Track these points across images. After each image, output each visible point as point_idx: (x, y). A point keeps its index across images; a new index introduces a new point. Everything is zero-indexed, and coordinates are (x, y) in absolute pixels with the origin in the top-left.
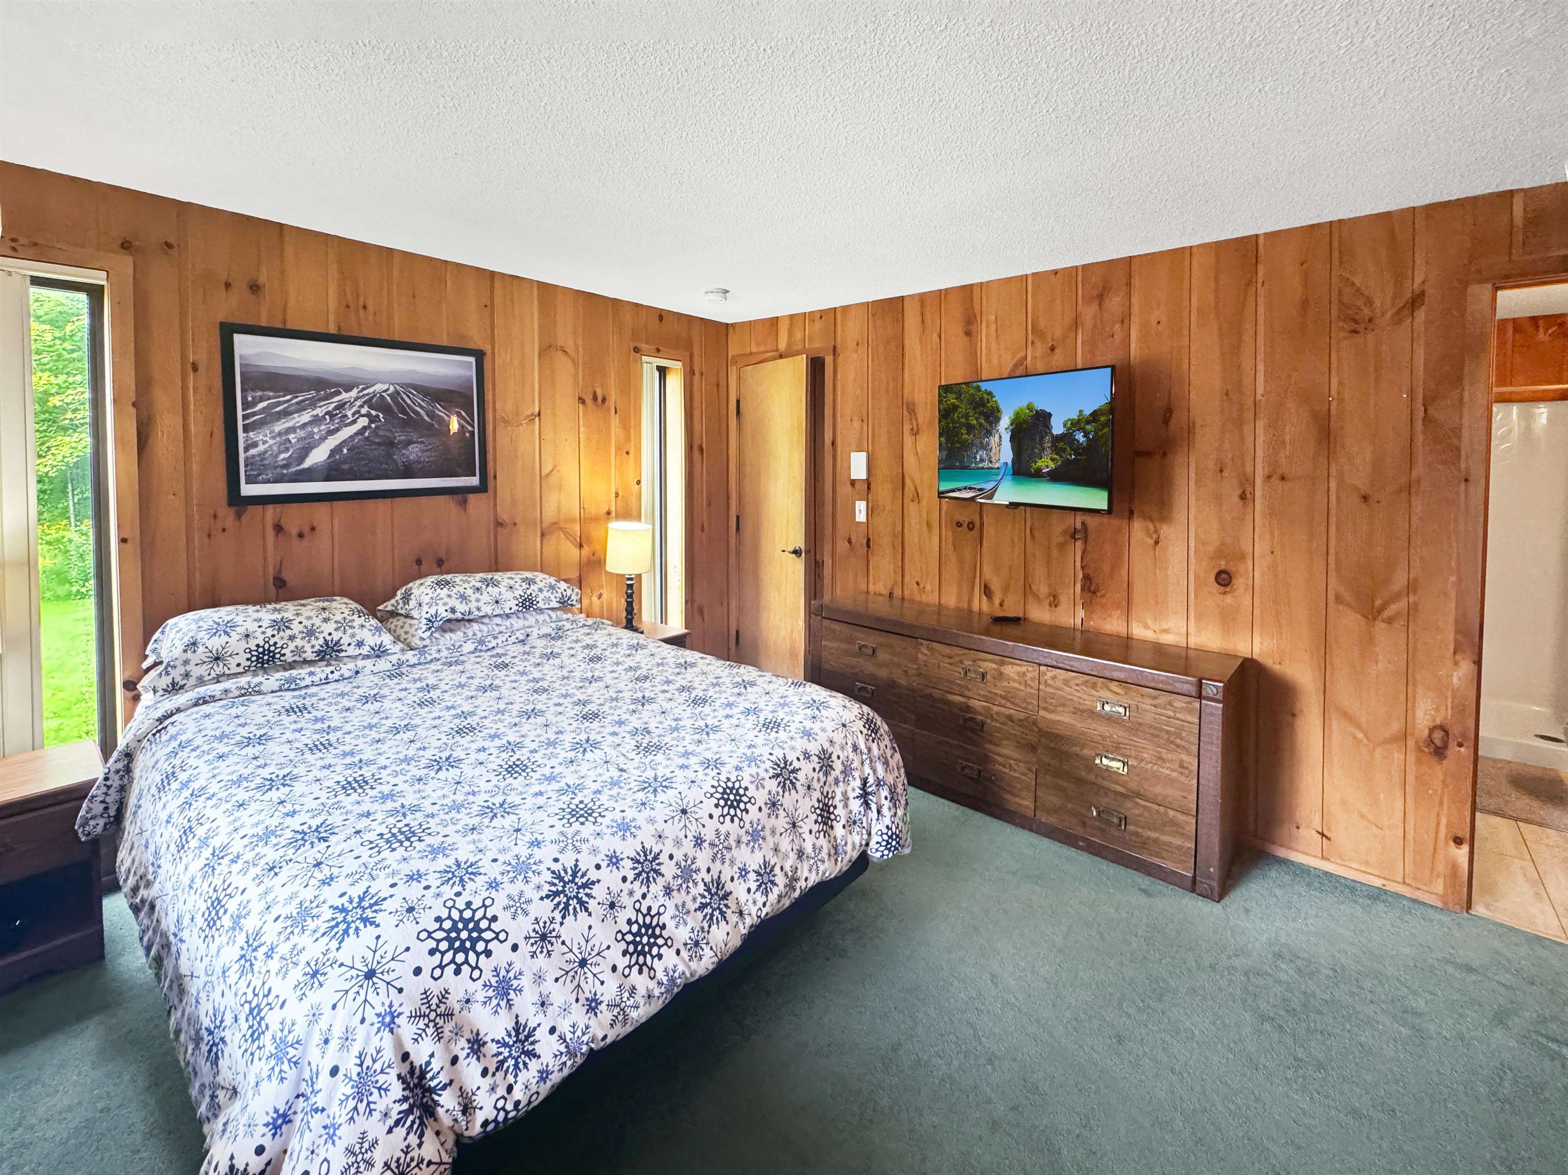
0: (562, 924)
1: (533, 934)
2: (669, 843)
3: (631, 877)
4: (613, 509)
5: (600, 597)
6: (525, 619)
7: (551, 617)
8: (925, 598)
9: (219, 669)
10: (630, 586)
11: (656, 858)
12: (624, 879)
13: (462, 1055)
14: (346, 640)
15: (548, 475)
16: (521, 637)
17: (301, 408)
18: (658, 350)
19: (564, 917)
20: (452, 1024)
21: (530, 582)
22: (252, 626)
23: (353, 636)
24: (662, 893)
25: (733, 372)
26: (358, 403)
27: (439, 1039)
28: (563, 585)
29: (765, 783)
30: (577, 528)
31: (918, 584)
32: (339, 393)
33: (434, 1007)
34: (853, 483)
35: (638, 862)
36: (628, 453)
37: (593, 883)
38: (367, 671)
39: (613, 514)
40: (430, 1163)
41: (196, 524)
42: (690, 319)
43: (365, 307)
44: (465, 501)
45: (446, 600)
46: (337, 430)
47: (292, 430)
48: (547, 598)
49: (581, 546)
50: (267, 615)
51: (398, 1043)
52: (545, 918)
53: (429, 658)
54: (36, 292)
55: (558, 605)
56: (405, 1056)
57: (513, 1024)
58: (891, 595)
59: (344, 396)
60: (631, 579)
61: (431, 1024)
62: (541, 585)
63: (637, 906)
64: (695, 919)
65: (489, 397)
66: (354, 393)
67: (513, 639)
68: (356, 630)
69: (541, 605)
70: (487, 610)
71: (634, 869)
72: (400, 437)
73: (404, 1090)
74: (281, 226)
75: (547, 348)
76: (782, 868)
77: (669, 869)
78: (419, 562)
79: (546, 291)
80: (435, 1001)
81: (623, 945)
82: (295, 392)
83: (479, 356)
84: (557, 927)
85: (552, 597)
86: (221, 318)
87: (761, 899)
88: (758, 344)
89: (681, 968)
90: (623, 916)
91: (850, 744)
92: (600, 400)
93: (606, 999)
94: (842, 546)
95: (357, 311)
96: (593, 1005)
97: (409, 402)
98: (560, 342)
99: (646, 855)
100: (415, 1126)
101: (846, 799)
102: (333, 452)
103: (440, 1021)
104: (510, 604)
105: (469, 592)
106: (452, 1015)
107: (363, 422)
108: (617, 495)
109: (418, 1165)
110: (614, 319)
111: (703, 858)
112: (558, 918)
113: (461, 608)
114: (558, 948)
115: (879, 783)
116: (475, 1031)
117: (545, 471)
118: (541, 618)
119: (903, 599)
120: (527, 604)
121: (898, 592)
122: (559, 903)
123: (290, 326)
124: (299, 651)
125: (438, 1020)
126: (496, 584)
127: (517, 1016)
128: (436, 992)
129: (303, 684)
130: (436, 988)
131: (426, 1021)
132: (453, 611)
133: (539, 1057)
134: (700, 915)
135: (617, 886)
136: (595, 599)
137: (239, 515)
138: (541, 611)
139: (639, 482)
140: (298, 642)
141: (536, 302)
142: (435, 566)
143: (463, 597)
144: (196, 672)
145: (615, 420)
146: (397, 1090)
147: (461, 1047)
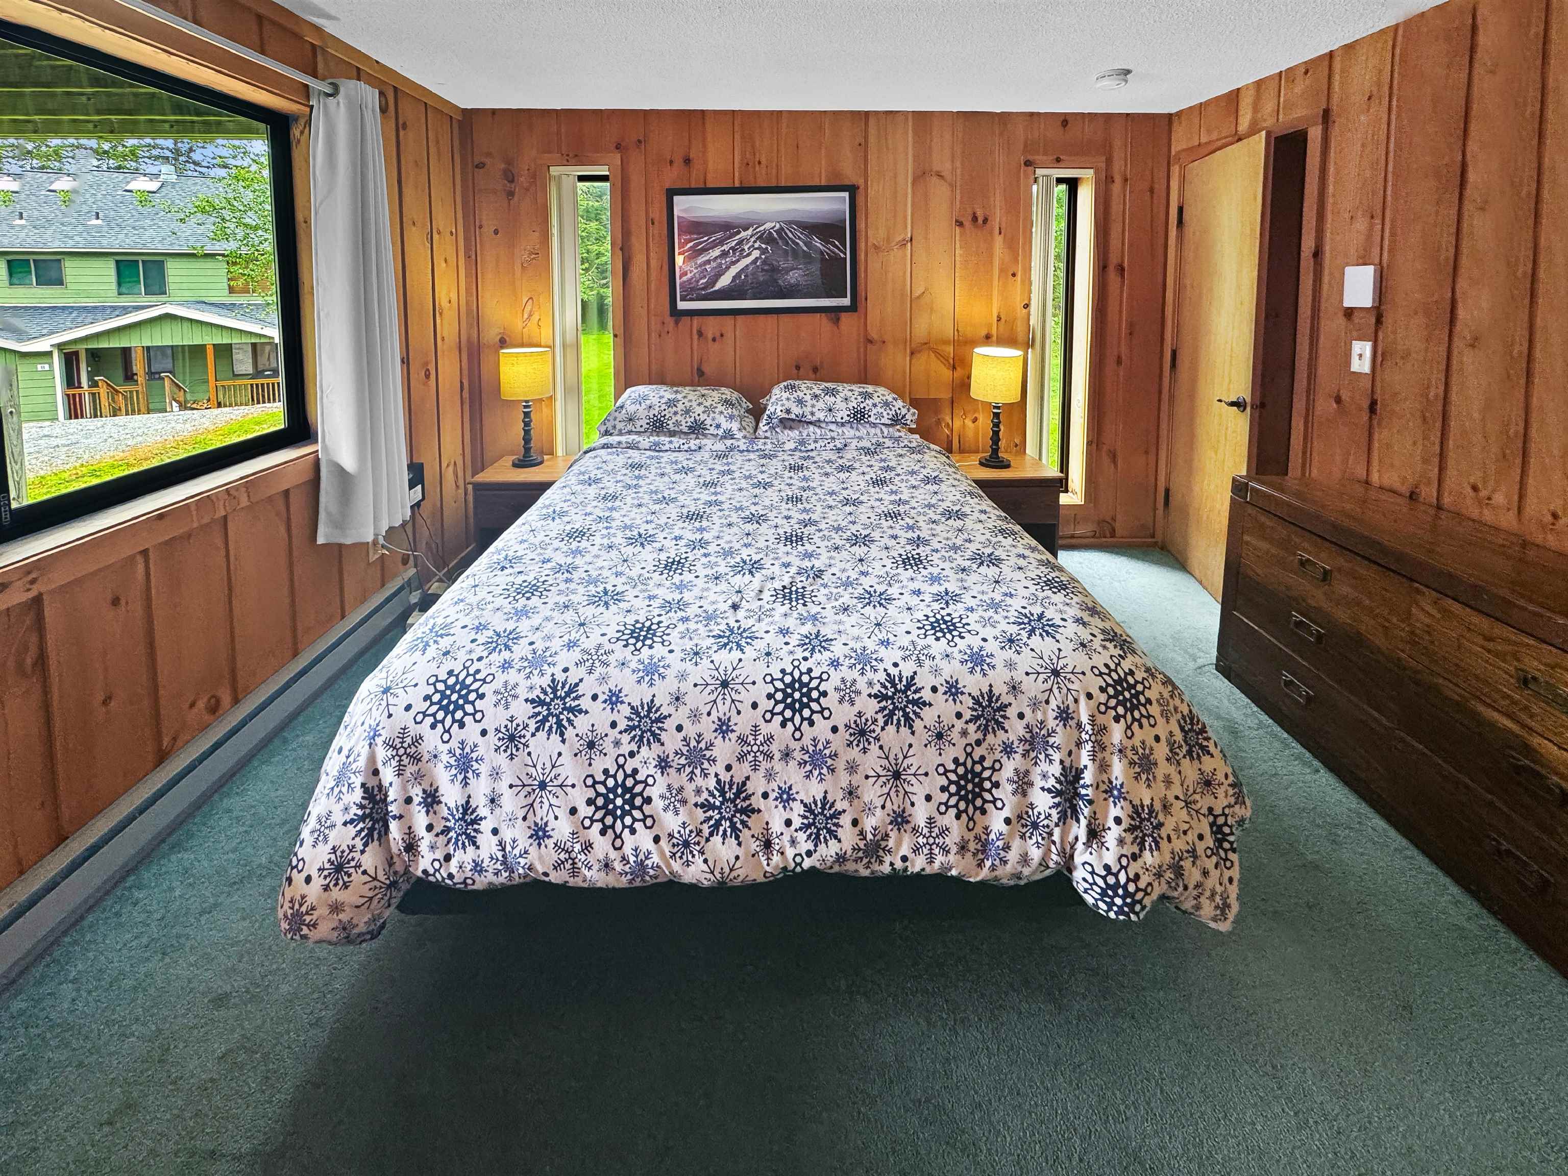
0: (533, 735)
1: (503, 730)
2: (684, 711)
3: (622, 726)
4: (994, 332)
5: (975, 420)
6: (857, 429)
7: (882, 432)
8: (1488, 516)
9: (629, 427)
10: (997, 415)
11: (659, 720)
12: (614, 725)
13: (417, 800)
14: (709, 422)
15: (918, 297)
16: (839, 446)
17: (714, 246)
18: (1058, 160)
19: (537, 729)
20: (416, 768)
21: (867, 396)
22: (655, 401)
23: (713, 419)
24: (654, 763)
25: (1175, 170)
26: (753, 239)
27: (399, 775)
28: (899, 404)
29: (857, 700)
30: (950, 349)
31: (1475, 488)
32: (739, 232)
33: (405, 745)
34: (1349, 313)
35: (637, 714)
36: (1014, 275)
37: (580, 711)
38: (707, 448)
39: (994, 338)
40: (365, 872)
41: (653, 327)
42: (1108, 118)
43: (759, 163)
44: (838, 319)
45: (785, 402)
46: (738, 261)
47: (708, 262)
48: (879, 413)
49: (954, 368)
50: (667, 393)
51: (372, 758)
52: (519, 721)
53: (756, 448)
54: (580, 185)
55: (890, 422)
56: (376, 772)
57: (464, 802)
58: (1413, 496)
59: (743, 234)
60: (998, 408)
61: (397, 758)
62: (877, 400)
63: (621, 760)
64: (690, 813)
65: (861, 225)
66: (750, 232)
67: (831, 446)
68: (717, 416)
69: (872, 419)
70: (821, 415)
71: (630, 719)
72: (783, 265)
73: (363, 798)
74: (703, 111)
75: (921, 176)
76: (855, 823)
77: (672, 742)
78: (798, 368)
79: (923, 119)
80: (408, 740)
81: (591, 794)
82: (709, 233)
83: (852, 190)
84: (528, 735)
85: (885, 414)
86: (667, 186)
87: (805, 845)
88: (1209, 131)
89: (655, 859)
90: (600, 764)
91: (1053, 704)
92: (980, 221)
93: (556, 836)
94: (1324, 406)
95: (754, 167)
96: (540, 834)
97: (790, 235)
98: (936, 167)
99: (649, 711)
100: (363, 834)
101: (1023, 784)
102: (734, 278)
103: (406, 761)
104: (842, 414)
105: (808, 398)
106: (419, 760)
107: (756, 254)
108: (999, 319)
109: (355, 867)
110: (1001, 134)
111: (725, 751)
112: (532, 727)
113: (796, 410)
114: (522, 754)
115: (1109, 790)
116: (434, 787)
117: (917, 293)
118: (873, 431)
119: (1439, 507)
120: (859, 416)
121: (1429, 493)
122: (539, 713)
123: (710, 185)
124: (677, 424)
125: (404, 757)
126: (833, 393)
127: (469, 797)
128: (412, 734)
129: (664, 448)
130: (414, 730)
131: (394, 753)
132: (788, 411)
133: (478, 848)
134: (700, 814)
135: (603, 727)
136: (968, 422)
137: (677, 323)
138: (874, 425)
139: (1027, 306)
140: (679, 417)
141: (910, 132)
142: (811, 372)
143: (800, 402)
144: (620, 426)
145: (999, 241)
146: (358, 795)
147: (417, 793)
